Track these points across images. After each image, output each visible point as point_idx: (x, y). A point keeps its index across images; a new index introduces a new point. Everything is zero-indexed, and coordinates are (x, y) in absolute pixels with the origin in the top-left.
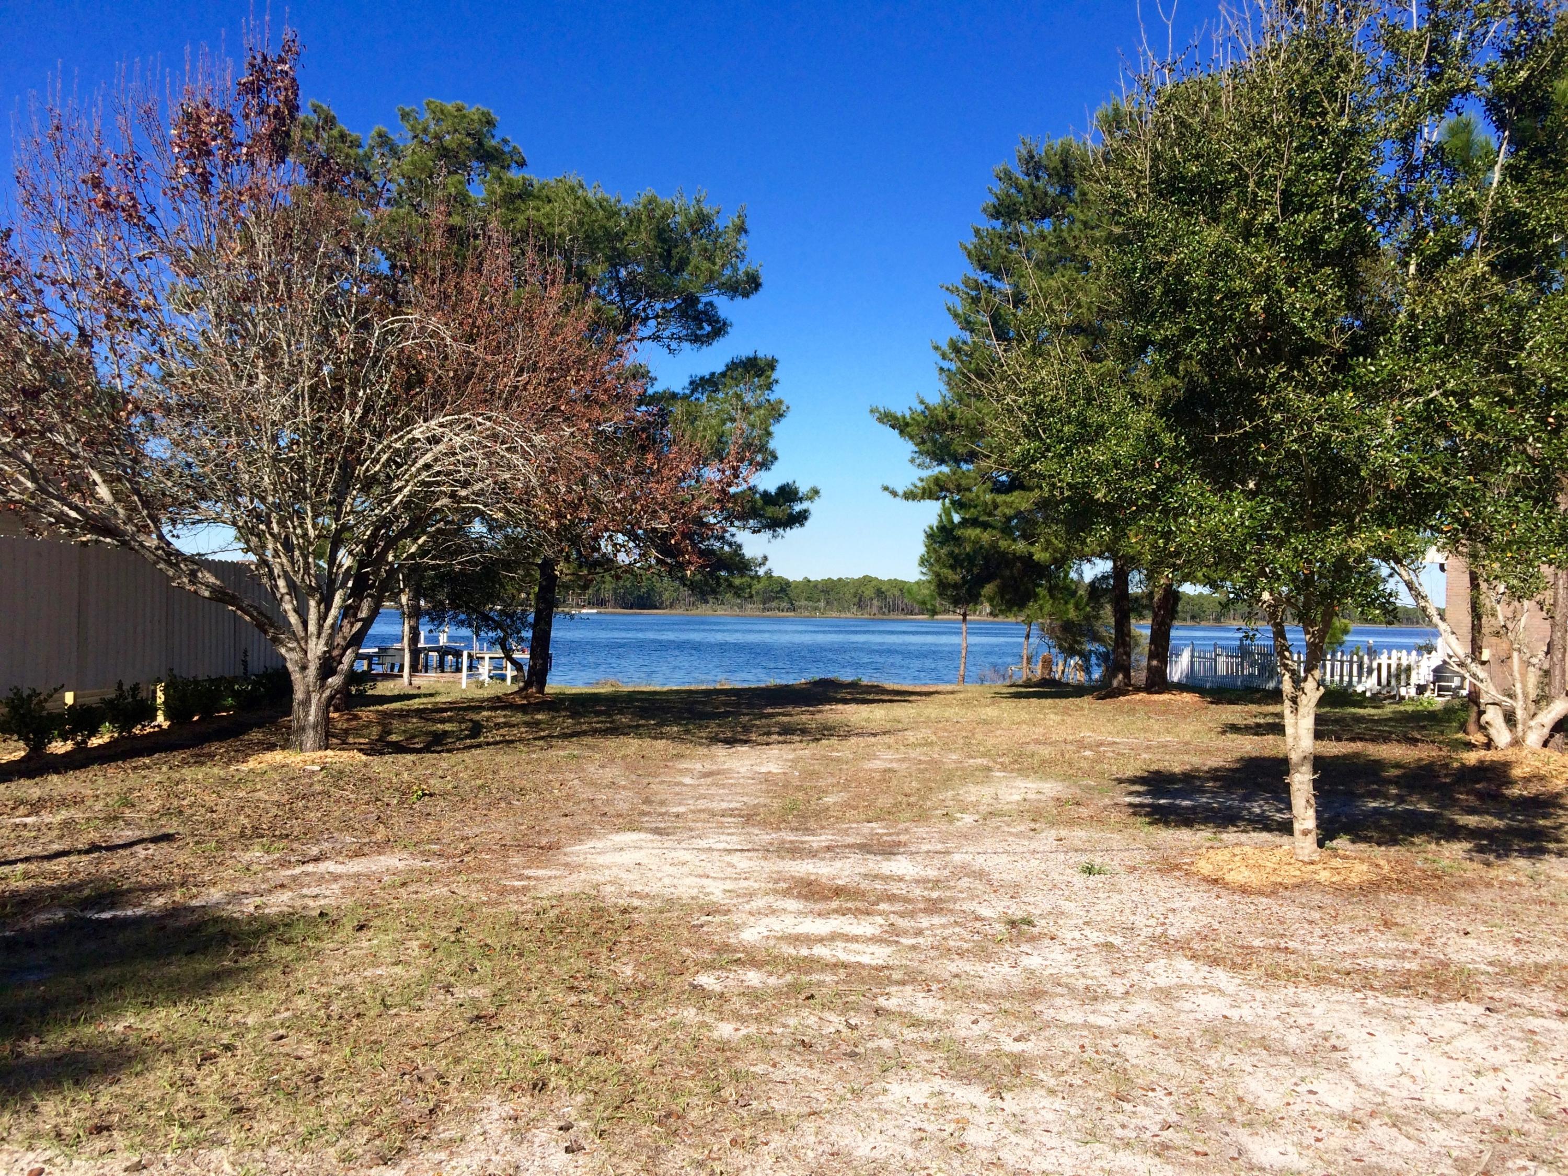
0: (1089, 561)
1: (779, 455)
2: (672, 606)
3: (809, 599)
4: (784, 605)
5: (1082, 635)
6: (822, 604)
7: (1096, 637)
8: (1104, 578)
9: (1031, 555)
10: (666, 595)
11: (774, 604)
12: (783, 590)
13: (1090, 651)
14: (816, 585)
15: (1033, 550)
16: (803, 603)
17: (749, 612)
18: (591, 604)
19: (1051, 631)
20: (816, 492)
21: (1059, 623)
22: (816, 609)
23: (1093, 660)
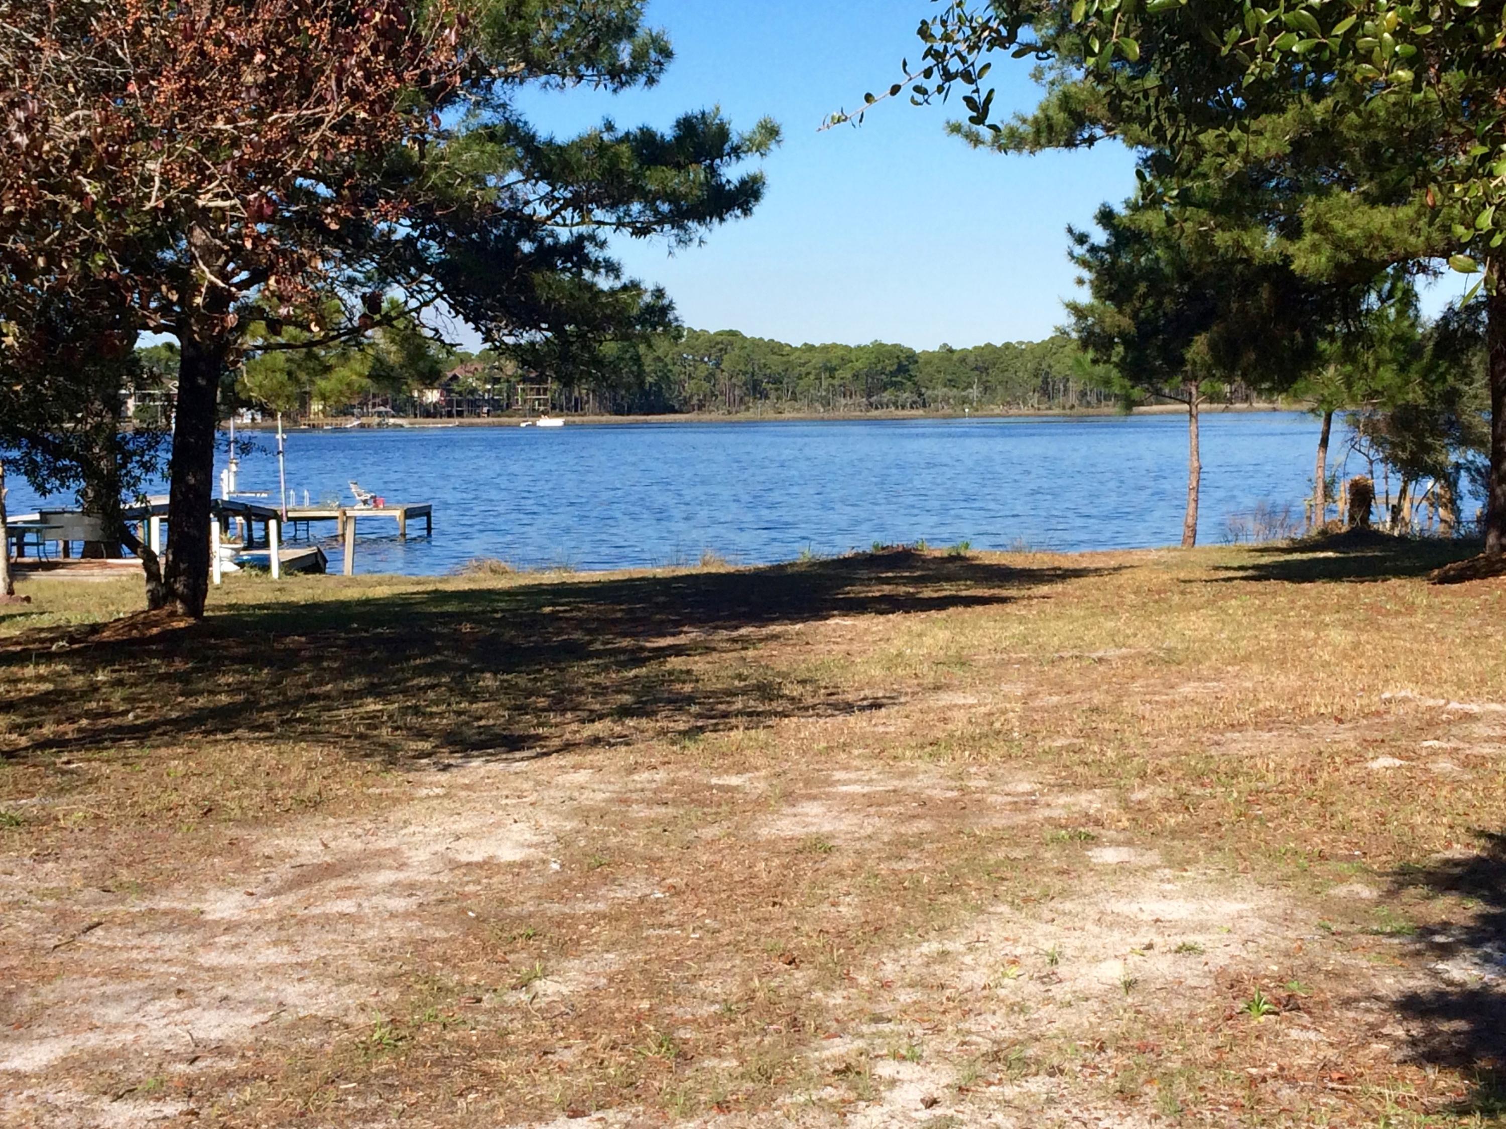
0: (1423, 269)
1: (673, 46)
2: (701, 407)
3: (951, 383)
4: (906, 396)
5: (1435, 432)
6: (974, 392)
7: (1466, 440)
8: (1471, 310)
9: (1287, 259)
10: (690, 386)
11: (886, 396)
12: (902, 369)
13: (1458, 467)
14: (964, 357)
15: (1291, 249)
16: (941, 391)
17: (841, 413)
18: (555, 409)
19: (1371, 429)
20: (771, 132)
21: (1389, 411)
22: (964, 401)
23: (1464, 483)
